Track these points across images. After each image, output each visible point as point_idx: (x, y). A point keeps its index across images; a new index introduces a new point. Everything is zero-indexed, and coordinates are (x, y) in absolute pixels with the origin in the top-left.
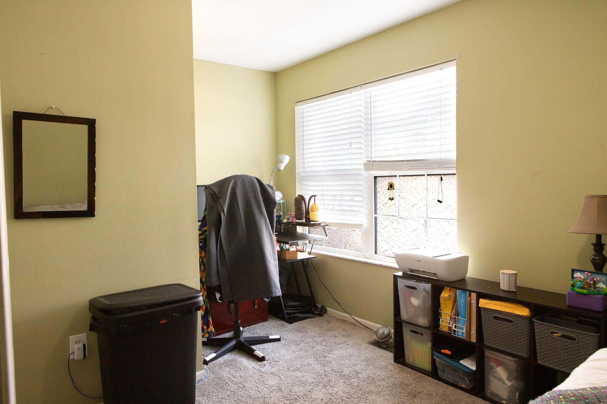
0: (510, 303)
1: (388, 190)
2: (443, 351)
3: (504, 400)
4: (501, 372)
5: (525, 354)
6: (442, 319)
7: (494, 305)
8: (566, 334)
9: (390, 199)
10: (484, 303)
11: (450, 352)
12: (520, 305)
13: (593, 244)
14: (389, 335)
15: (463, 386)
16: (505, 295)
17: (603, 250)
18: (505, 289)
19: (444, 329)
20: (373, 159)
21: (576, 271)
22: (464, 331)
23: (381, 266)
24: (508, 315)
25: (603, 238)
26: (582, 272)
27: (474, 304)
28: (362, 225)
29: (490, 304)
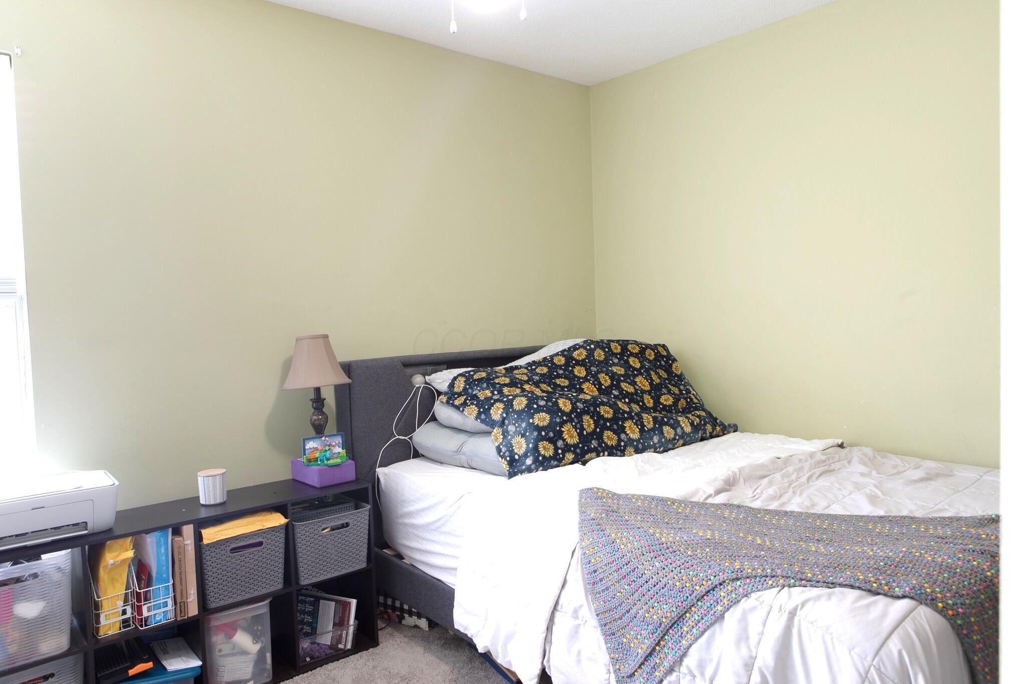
0: (249, 517)
2: (132, 672)
3: (249, 681)
4: (242, 639)
5: (278, 585)
6: (104, 612)
7: (230, 530)
8: (333, 524)
10: (211, 535)
11: (151, 663)
12: (264, 513)
13: (311, 400)
16: (219, 511)
17: (323, 406)
18: (218, 501)
19: (111, 633)
21: (308, 441)
22: (169, 608)
24: (255, 535)
25: (323, 391)
26: (314, 440)
27: (189, 546)
29: (223, 532)
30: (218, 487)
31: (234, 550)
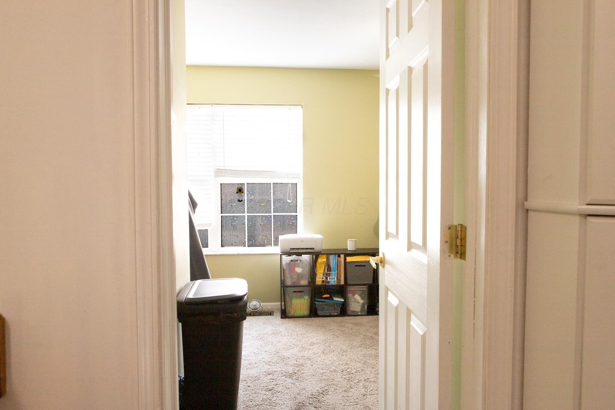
1: (237, 193)
2: (324, 296)
3: (359, 312)
4: (357, 297)
5: (371, 282)
6: (317, 277)
7: (355, 259)
9: (239, 200)
10: (349, 259)
11: (329, 295)
14: (261, 305)
15: (336, 314)
18: (353, 250)
19: (319, 284)
20: (226, 168)
22: (335, 280)
23: (238, 255)
24: (363, 262)
27: (342, 261)
28: (211, 224)
29: (353, 259)
30: (353, 245)
31: (356, 266)
